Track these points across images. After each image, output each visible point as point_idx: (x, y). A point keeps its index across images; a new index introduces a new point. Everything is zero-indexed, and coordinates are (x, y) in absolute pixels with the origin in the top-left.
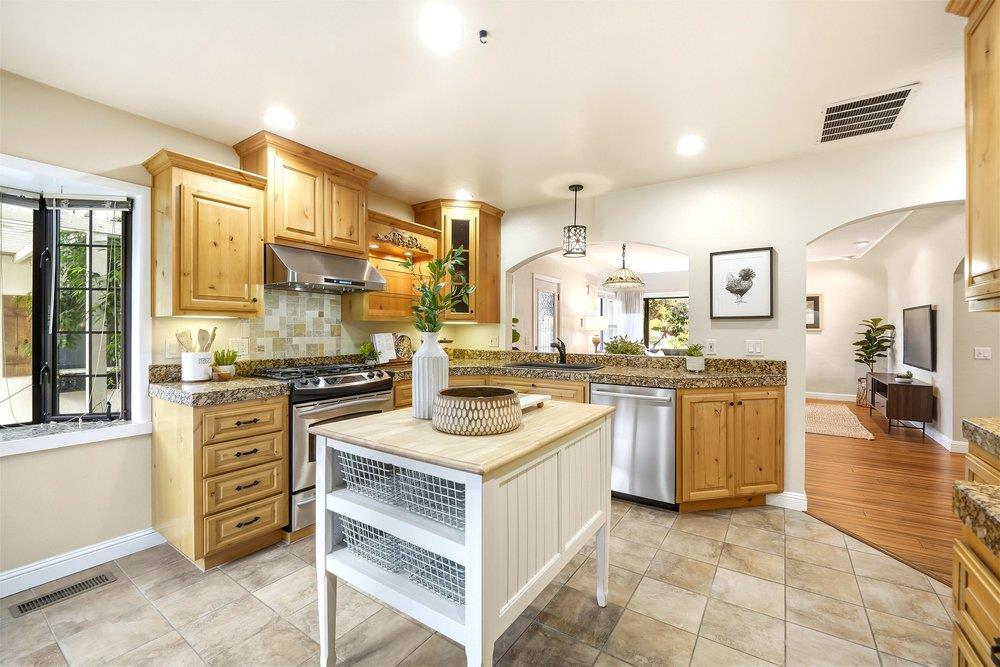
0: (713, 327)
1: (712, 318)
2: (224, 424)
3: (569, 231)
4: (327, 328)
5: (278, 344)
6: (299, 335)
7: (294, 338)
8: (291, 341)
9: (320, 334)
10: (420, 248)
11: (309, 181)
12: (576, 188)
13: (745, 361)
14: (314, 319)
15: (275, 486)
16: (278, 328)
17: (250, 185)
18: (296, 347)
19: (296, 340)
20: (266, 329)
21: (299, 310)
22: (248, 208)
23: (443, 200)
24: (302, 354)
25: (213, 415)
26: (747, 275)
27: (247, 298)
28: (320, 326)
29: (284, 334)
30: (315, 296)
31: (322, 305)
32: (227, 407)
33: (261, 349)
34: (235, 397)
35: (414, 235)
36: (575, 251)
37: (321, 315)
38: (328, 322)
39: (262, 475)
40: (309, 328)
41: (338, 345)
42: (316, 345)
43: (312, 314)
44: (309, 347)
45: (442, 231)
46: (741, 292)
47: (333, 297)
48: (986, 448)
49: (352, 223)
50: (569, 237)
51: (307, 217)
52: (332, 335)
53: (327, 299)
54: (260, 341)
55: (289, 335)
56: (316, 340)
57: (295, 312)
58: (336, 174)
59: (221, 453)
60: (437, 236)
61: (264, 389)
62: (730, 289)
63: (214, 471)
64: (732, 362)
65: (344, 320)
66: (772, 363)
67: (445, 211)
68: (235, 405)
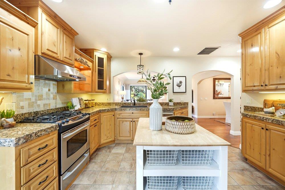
0: (173, 95)
1: (173, 92)
2: (32, 152)
3: (140, 66)
4: (52, 96)
5: (31, 105)
6: (40, 100)
7: (38, 101)
8: (36, 103)
9: (49, 99)
10: (88, 66)
11: (56, 29)
12: (141, 54)
13: (180, 103)
14: (47, 92)
15: (54, 175)
16: (31, 97)
17: (28, 23)
18: (39, 106)
19: (39, 102)
20: (25, 97)
21: (40, 88)
22: (28, 35)
23: (95, 49)
24: (41, 108)
25: (27, 148)
26: (181, 82)
27: (27, 82)
28: (49, 96)
29: (33, 100)
30: (47, 82)
31: (50, 86)
32: (33, 142)
33: (22, 108)
34: (37, 135)
35: (87, 61)
36: (142, 72)
37: (49, 90)
38: (52, 93)
39: (49, 172)
40: (44, 97)
41: (56, 103)
42: (47, 104)
43: (46, 90)
44: (44, 105)
45: (94, 60)
46: (179, 86)
47: (54, 82)
48: (251, 118)
49: (70, 52)
50: (140, 68)
51: (55, 46)
52: (54, 99)
53: (52, 83)
54: (22, 104)
55: (36, 100)
56: (47, 102)
57: (38, 89)
58: (65, 29)
59: (31, 168)
60: (92, 62)
61: (48, 128)
62: (177, 85)
63: (28, 180)
64: (177, 103)
65: (58, 92)
66: (186, 103)
67: (95, 53)
68: (37, 140)
